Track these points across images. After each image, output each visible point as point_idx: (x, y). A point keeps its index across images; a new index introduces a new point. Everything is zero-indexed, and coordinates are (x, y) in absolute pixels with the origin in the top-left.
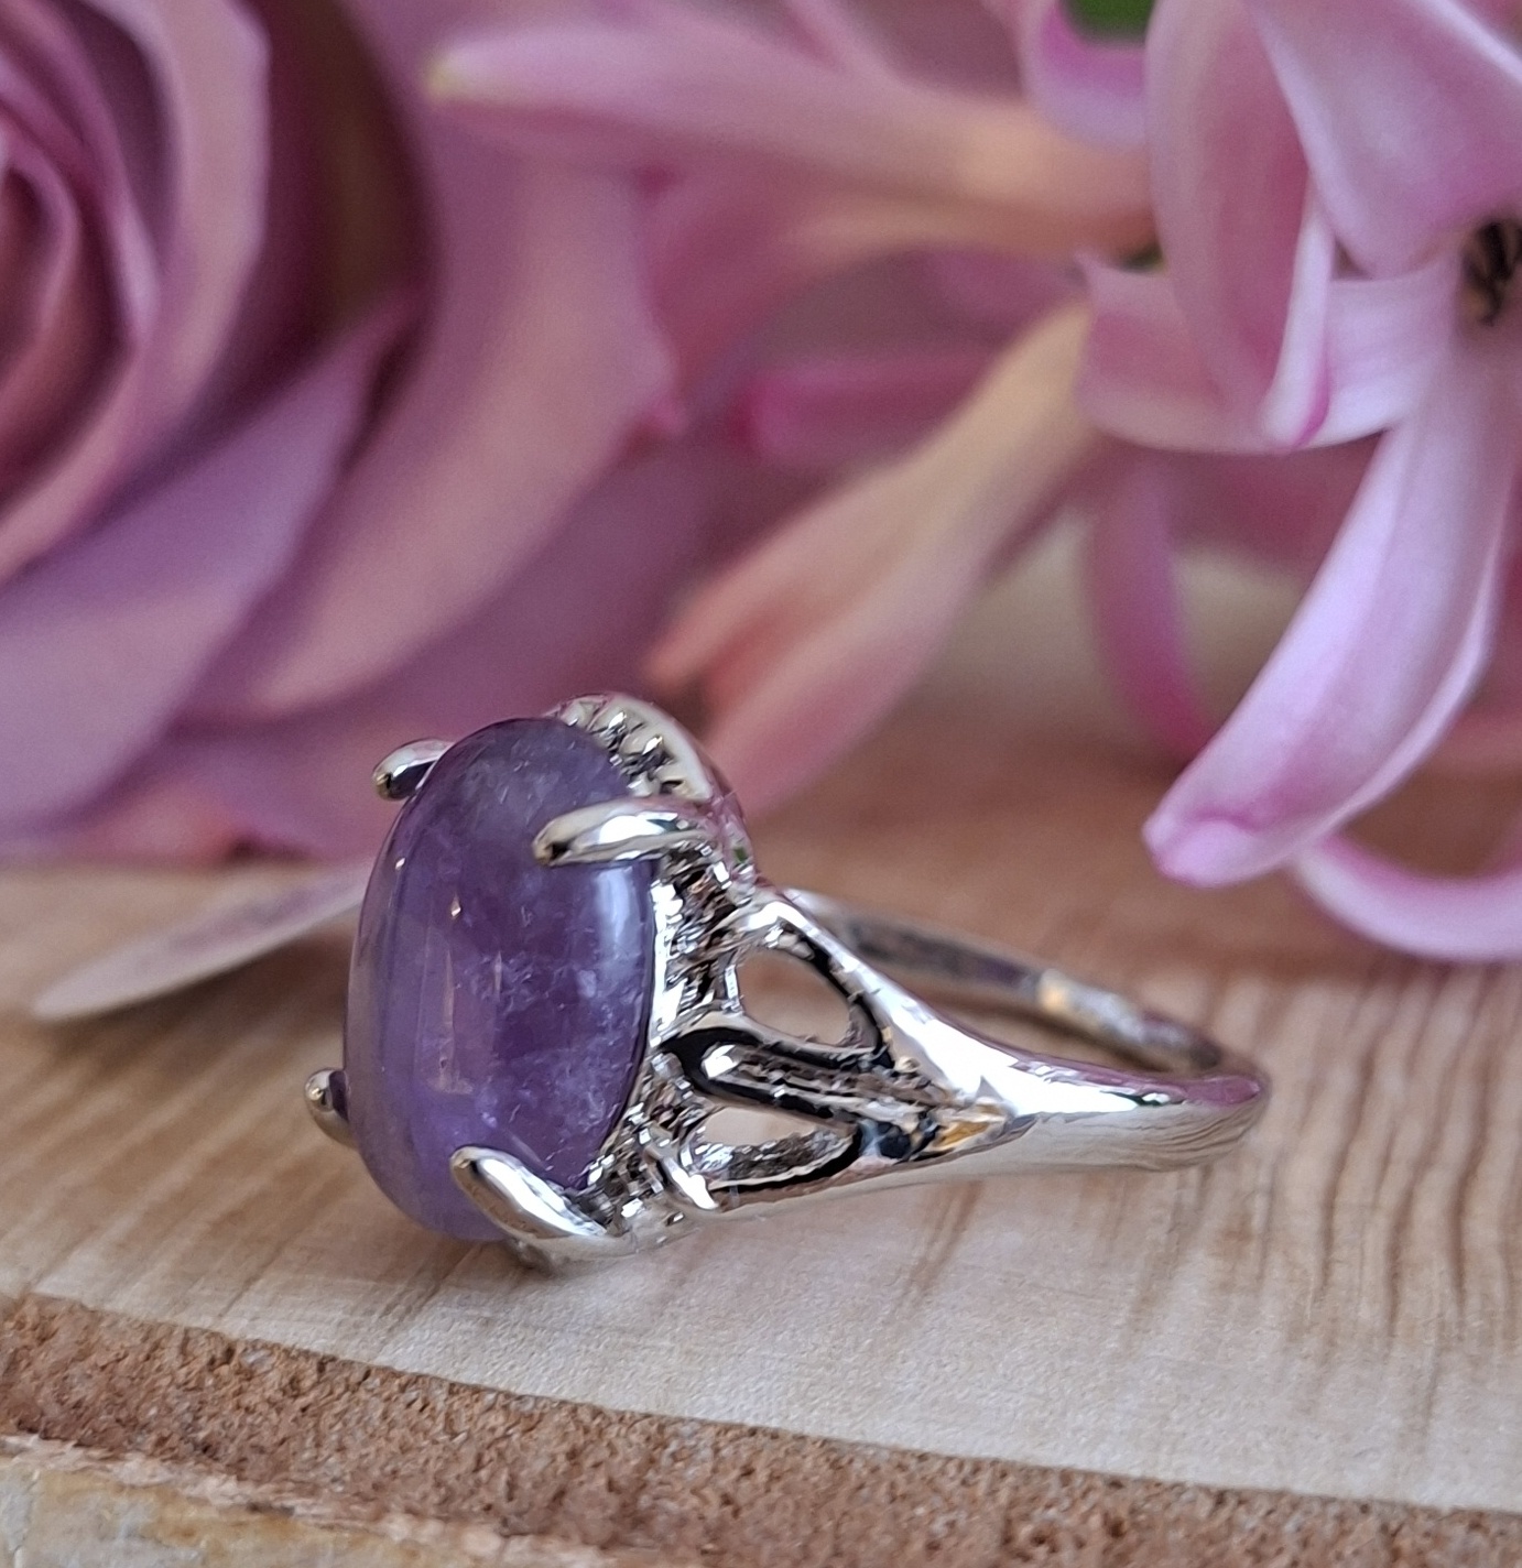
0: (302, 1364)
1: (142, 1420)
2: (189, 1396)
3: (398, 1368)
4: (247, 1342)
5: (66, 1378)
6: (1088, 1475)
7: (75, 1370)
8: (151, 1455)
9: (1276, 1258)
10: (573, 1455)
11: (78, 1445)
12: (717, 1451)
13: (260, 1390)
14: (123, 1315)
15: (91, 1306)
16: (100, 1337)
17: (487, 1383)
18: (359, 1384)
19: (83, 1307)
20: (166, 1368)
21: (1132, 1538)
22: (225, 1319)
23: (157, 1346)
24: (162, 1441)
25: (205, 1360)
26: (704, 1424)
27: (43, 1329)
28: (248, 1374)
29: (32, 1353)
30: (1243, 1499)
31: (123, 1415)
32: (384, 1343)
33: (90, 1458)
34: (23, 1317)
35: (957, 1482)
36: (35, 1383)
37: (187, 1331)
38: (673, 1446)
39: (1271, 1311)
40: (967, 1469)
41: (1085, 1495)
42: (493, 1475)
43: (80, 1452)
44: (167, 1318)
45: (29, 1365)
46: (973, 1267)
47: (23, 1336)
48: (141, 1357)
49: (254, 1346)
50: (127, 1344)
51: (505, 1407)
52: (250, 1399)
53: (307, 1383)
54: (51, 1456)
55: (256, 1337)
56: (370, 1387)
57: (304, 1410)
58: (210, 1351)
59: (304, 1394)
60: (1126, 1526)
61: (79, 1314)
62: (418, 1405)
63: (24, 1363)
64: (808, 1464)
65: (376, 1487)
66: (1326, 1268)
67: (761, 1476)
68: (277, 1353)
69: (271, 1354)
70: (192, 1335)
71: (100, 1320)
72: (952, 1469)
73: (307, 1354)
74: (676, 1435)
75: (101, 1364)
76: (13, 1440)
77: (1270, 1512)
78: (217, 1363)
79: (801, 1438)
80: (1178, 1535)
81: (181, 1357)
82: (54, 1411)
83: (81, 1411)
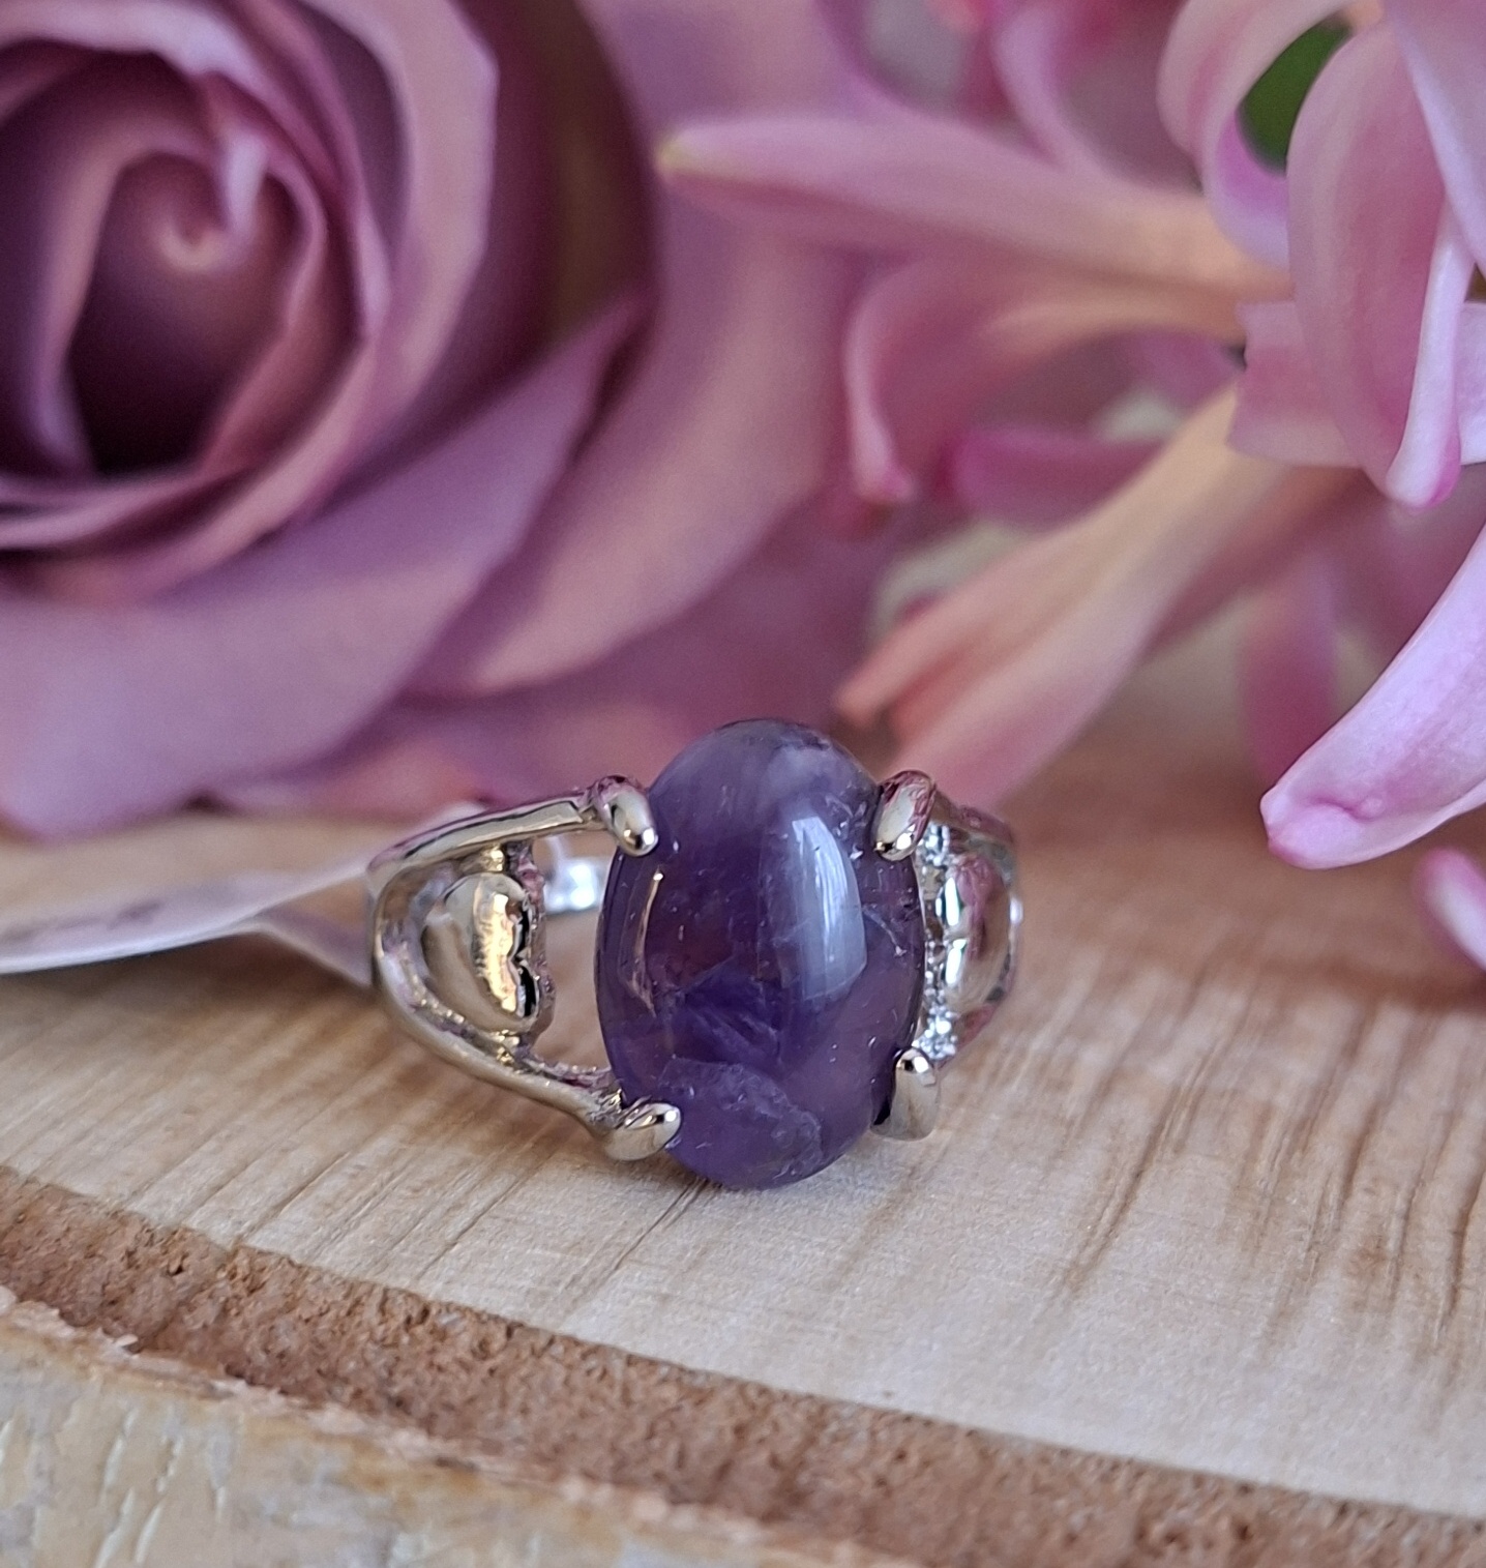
0: (492, 1327)
1: (341, 1373)
2: (387, 1352)
3: (581, 1336)
4: (440, 1304)
5: (272, 1328)
6: (1220, 1479)
7: (282, 1323)
8: (348, 1407)
9: (1407, 1281)
10: (740, 1430)
11: (284, 1392)
12: (873, 1433)
13: (452, 1350)
14: (327, 1272)
15: (298, 1261)
16: (306, 1292)
17: (662, 1357)
18: (544, 1349)
19: (291, 1262)
20: (365, 1325)
21: (1257, 1542)
22: (422, 1282)
23: (357, 1303)
24: (358, 1394)
25: (402, 1318)
26: (864, 1408)
27: (252, 1280)
28: (441, 1334)
29: (242, 1302)
30: (1366, 1511)
31: (323, 1367)
32: (568, 1312)
33: (290, 1405)
34: (235, 1268)
35: (1095, 1478)
36: (244, 1331)
37: (386, 1291)
38: (833, 1428)
39: (1400, 1332)
40: (1107, 1466)
41: (1215, 1497)
42: (664, 1445)
43: (282, 1400)
44: (367, 1278)
45: (237, 1314)
46: (1122, 1273)
47: (233, 1286)
48: (343, 1313)
49: (448, 1307)
50: (329, 1300)
51: (679, 1380)
52: (443, 1358)
53: (495, 1346)
54: (256, 1402)
55: (451, 1299)
56: (553, 1353)
57: (492, 1371)
58: (406, 1311)
59: (493, 1357)
60: (1252, 1530)
61: (287, 1267)
62: (597, 1374)
63: (234, 1312)
64: (958, 1452)
65: (557, 1449)
66: (1454, 1293)
67: (914, 1460)
68: (469, 1315)
69: (464, 1317)
70: (390, 1294)
71: (306, 1275)
72: (1092, 1467)
73: (496, 1319)
74: (837, 1417)
75: (305, 1316)
76: (221, 1385)
77: (1389, 1525)
78: (413, 1322)
79: (952, 1428)
80: (1302, 1541)
81: (380, 1315)
82: (261, 1358)
83: (284, 1360)
